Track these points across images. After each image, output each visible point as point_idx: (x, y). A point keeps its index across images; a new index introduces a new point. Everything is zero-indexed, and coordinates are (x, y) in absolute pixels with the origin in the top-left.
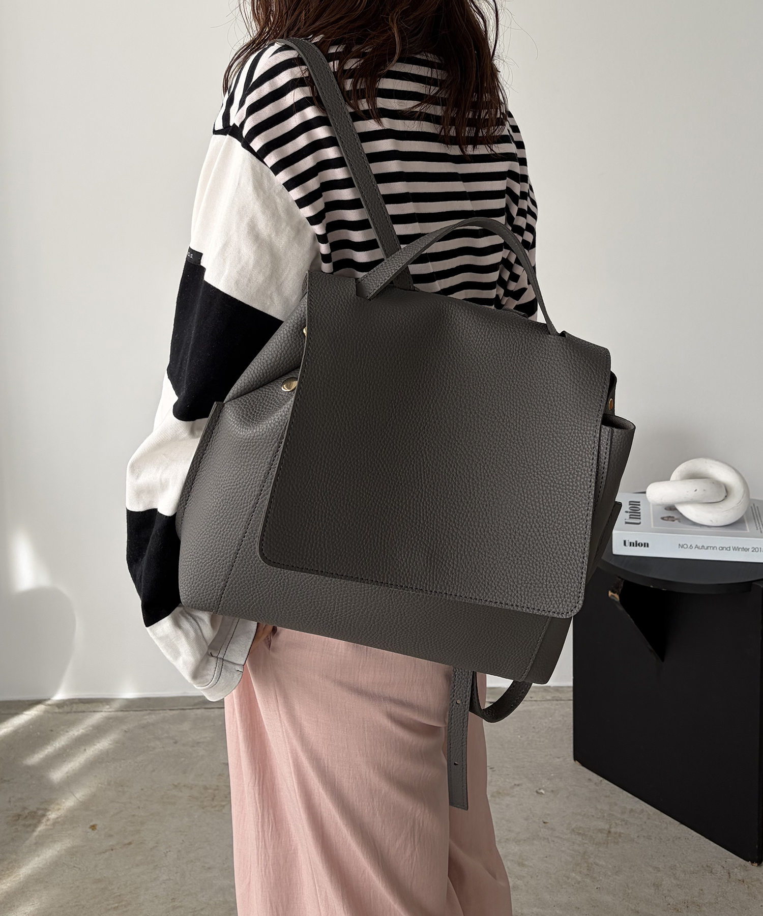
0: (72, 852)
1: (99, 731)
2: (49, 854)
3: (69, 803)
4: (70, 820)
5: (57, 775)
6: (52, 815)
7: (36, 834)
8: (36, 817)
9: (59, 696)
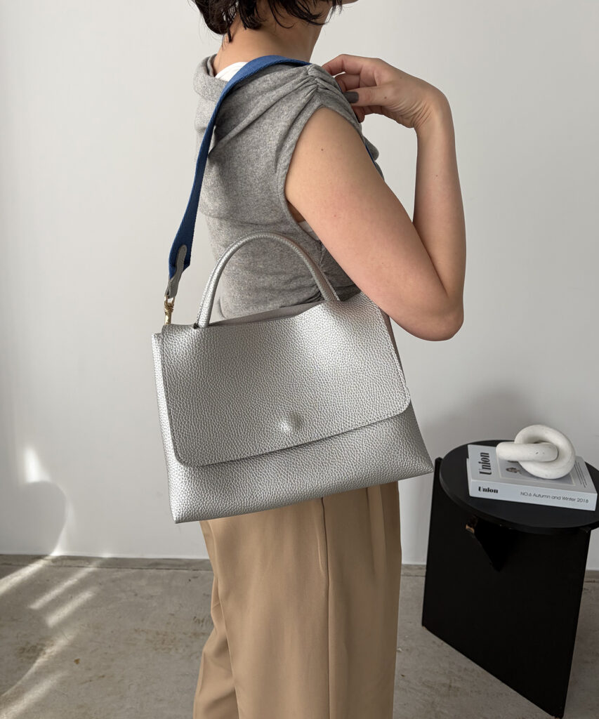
0: (61, 681)
3: (59, 639)
6: (48, 651)
7: (36, 663)
8: (36, 652)
9: (57, 553)
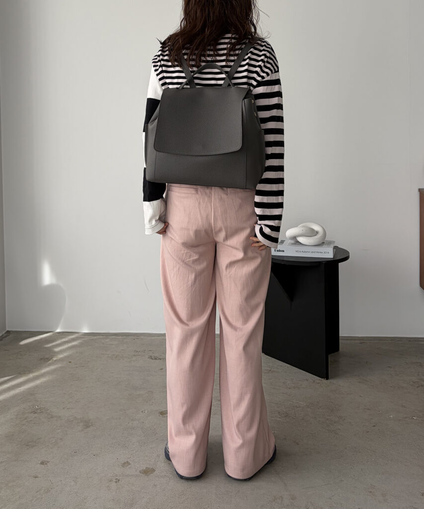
0: (61, 367)
1: (73, 340)
2: (52, 367)
3: (61, 356)
4: (61, 360)
5: (57, 350)
6: (54, 359)
7: (48, 363)
8: (48, 359)
9: (58, 330)
